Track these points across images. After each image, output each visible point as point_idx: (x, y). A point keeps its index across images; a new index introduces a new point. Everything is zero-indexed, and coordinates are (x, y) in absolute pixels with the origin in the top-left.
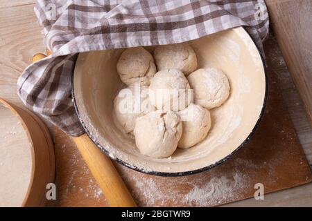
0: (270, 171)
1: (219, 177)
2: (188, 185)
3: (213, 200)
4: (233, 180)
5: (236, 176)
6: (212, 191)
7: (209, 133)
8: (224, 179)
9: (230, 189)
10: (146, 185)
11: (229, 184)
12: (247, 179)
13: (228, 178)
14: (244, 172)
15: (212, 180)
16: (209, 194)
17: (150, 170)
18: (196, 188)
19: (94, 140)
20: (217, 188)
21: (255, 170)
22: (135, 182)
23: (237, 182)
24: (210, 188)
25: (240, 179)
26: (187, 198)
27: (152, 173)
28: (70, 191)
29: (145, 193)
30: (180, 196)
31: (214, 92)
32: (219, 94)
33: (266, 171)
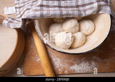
0: (107, 63)
1: (86, 62)
2: (73, 63)
3: (82, 70)
4: (91, 64)
5: (93, 63)
6: (82, 67)
7: (84, 44)
8: (87, 63)
9: (90, 68)
10: (56, 60)
11: (89, 66)
12: (97, 65)
13: (89, 63)
14: (96, 62)
15: (83, 63)
16: (80, 68)
17: (59, 50)
18: (76, 65)
19: (39, 36)
20: (84, 66)
21: (101, 62)
22: (52, 58)
23: (93, 65)
24: (81, 66)
25: (94, 64)
26: (72, 68)
27: (60, 52)
28: (28, 57)
29: (55, 63)
30: (69, 67)
31: (88, 28)
32: (90, 29)
33: (105, 63)
